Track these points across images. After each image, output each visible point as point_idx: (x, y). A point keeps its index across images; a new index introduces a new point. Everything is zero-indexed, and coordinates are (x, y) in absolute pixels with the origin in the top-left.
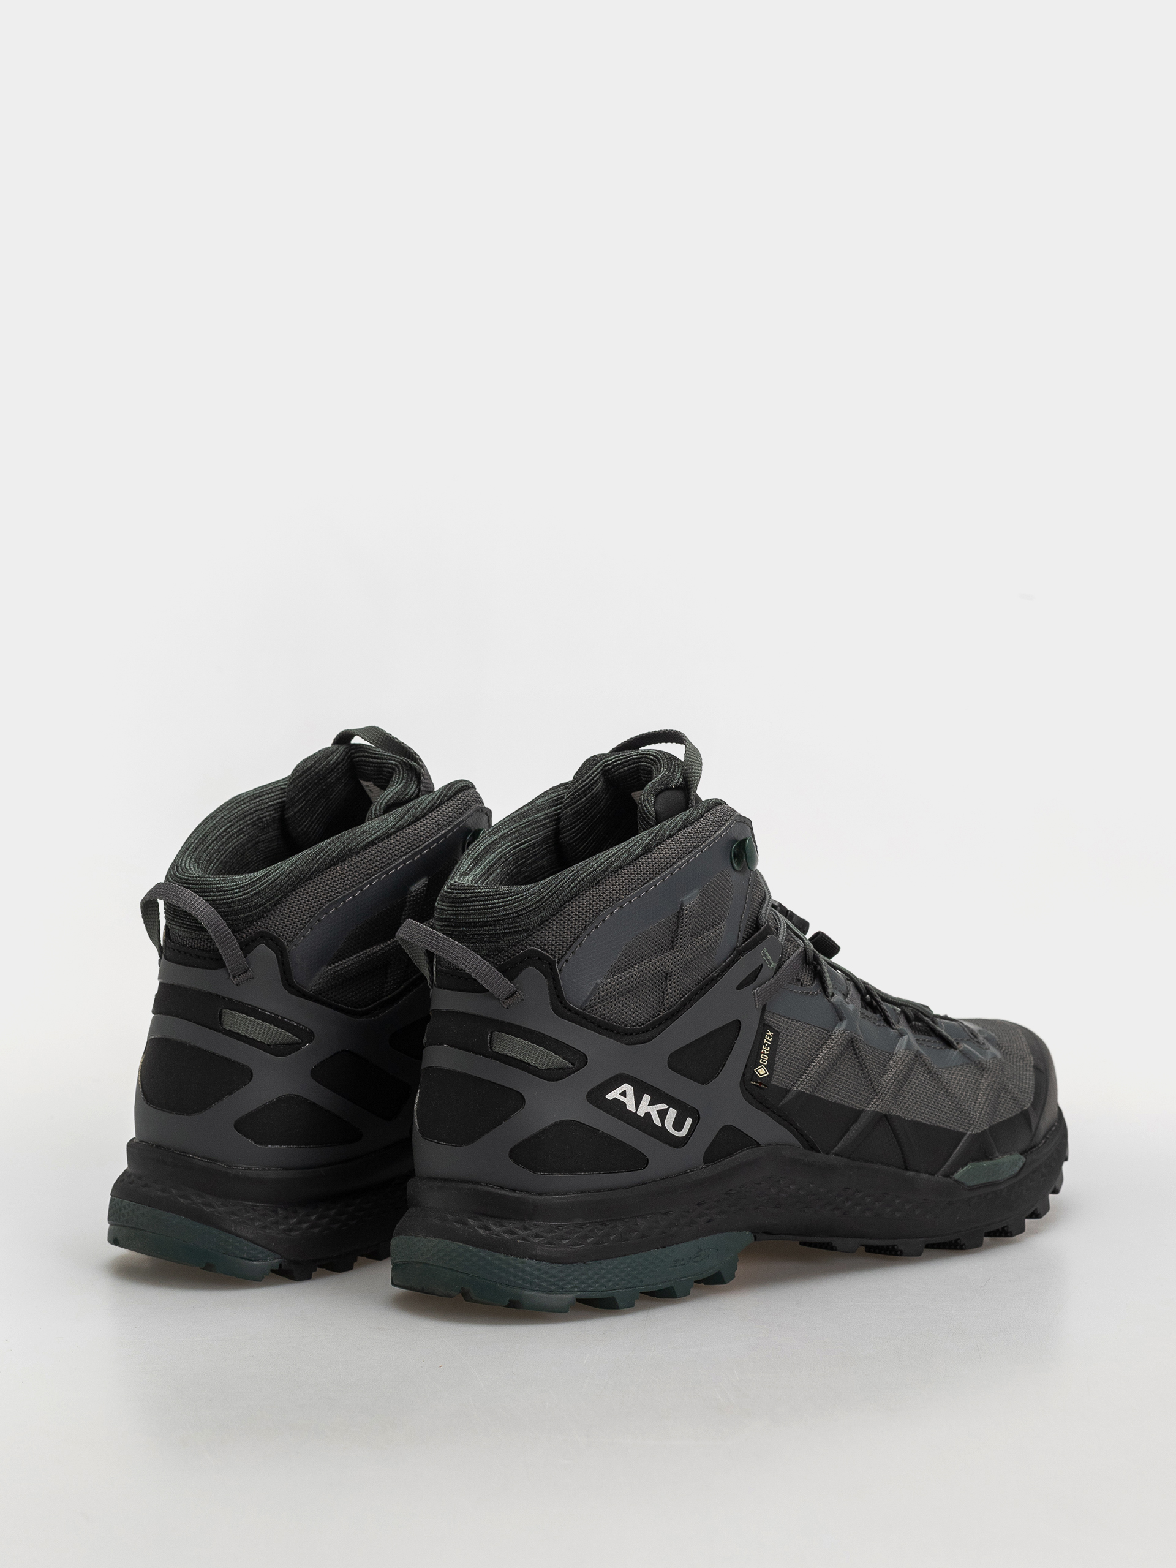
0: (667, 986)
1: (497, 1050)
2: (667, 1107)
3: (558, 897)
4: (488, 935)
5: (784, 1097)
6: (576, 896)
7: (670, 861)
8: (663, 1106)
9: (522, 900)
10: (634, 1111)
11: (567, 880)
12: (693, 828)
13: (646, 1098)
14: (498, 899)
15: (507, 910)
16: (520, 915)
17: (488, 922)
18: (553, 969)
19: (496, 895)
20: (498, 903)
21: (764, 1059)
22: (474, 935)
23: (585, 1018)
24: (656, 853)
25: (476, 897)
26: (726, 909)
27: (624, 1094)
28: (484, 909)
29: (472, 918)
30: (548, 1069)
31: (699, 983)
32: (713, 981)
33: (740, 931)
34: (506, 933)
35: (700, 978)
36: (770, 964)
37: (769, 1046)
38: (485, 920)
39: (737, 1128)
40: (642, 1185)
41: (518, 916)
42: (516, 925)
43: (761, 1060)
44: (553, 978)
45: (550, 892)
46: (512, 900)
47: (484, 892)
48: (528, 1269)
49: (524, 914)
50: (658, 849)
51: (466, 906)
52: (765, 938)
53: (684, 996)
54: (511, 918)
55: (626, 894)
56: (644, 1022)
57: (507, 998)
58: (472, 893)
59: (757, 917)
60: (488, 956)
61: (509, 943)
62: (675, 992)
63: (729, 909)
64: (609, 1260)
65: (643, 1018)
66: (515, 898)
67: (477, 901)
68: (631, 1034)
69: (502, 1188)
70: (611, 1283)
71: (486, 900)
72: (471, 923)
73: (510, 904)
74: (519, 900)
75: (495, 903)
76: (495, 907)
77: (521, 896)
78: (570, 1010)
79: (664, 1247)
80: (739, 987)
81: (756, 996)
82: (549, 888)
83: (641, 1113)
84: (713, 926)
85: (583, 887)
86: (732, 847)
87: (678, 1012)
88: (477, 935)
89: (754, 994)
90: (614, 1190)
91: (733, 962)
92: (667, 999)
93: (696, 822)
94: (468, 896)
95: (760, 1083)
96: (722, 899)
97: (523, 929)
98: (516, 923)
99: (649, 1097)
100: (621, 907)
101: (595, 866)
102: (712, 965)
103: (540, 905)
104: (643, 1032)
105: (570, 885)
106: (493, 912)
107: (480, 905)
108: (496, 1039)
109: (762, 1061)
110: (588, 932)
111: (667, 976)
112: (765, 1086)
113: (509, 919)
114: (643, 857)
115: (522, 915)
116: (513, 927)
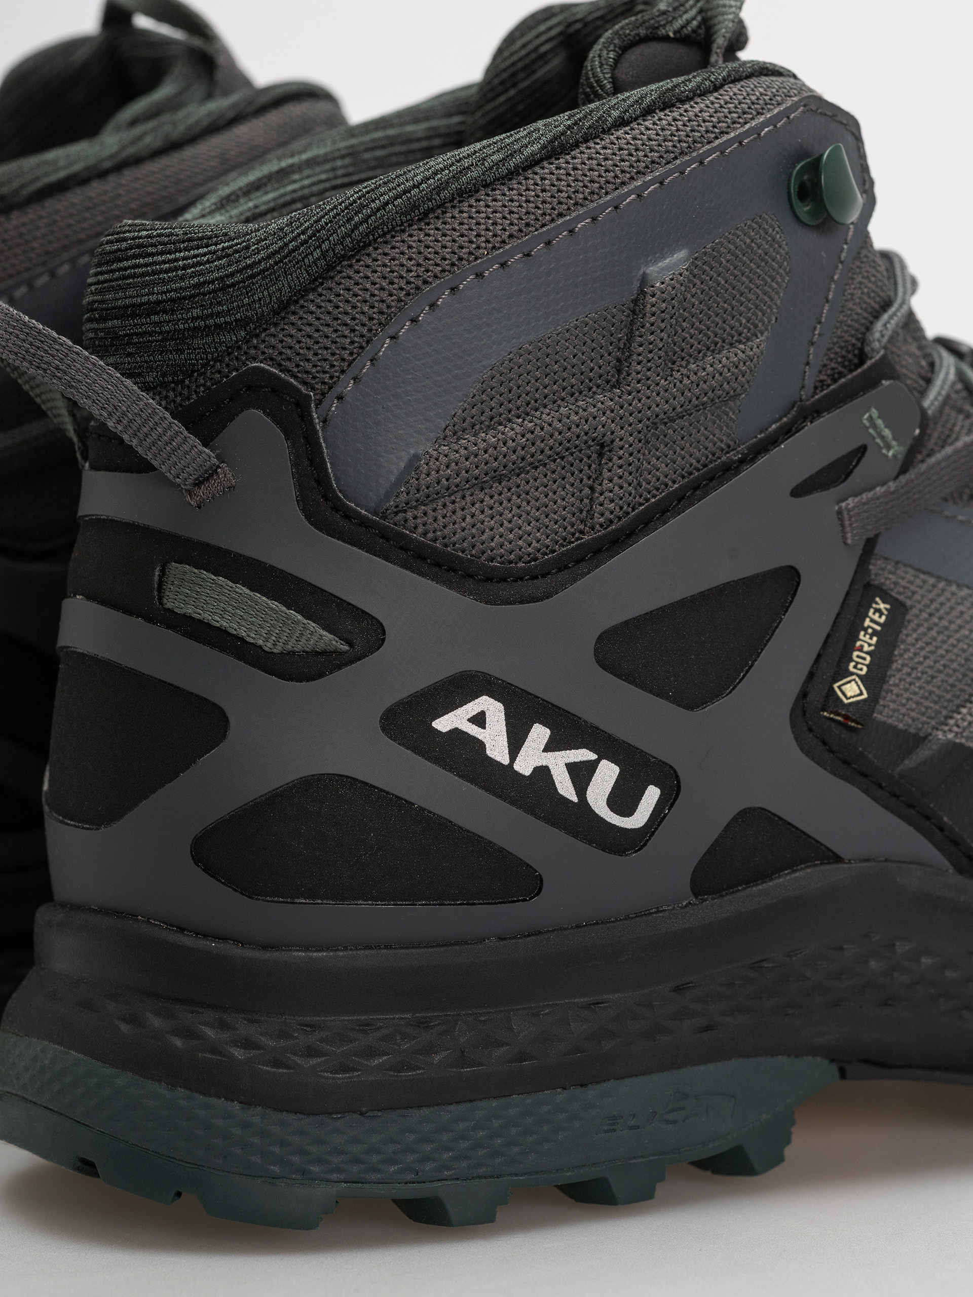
0: (601, 474)
1: (169, 605)
2: (593, 756)
3: (320, 246)
4: (159, 333)
5: (910, 752)
6: (366, 246)
7: (616, 177)
8: (584, 755)
9: (237, 251)
10: (506, 761)
11: (346, 208)
12: (686, 111)
13: (539, 734)
14: (186, 249)
15: (201, 274)
16: (229, 286)
17: (158, 302)
18: (305, 416)
19: (183, 242)
20: (184, 259)
21: (860, 662)
22: (132, 334)
23: (383, 537)
24: (579, 156)
25: (139, 246)
26: (770, 307)
27: (479, 720)
28: (154, 273)
29: (130, 297)
30: (289, 653)
31: (690, 474)
32: (729, 470)
33: (808, 364)
34: (199, 328)
35: (694, 461)
36: (889, 447)
37: (875, 633)
38: (153, 298)
39: (781, 819)
40: (529, 936)
41: (223, 289)
42: (220, 308)
43: (852, 664)
44: (306, 438)
45: (303, 233)
46: (215, 252)
47: (159, 235)
48: (219, 1122)
49: (238, 283)
50: (588, 148)
51: (119, 270)
52: (875, 384)
53: (647, 500)
54: (210, 293)
55: (494, 248)
56: (539, 555)
57: (198, 484)
58: (133, 239)
59: (863, 341)
60: (164, 385)
61: (206, 353)
62: (621, 487)
63: (778, 308)
64: (426, 1111)
65: (534, 544)
66: (223, 249)
67: (140, 256)
68: (503, 580)
69: (181, 929)
70: (429, 1166)
71: (158, 254)
72: (126, 307)
73: (208, 262)
74: (230, 251)
75: (176, 260)
76: (176, 269)
77: (237, 244)
78: (348, 515)
79: (582, 1086)
80: (799, 491)
81: (846, 516)
82: (302, 225)
83: (524, 765)
84: (731, 344)
85: (383, 223)
86: (795, 167)
87: (629, 536)
88: (137, 334)
89: (840, 513)
90: (452, 945)
91: (787, 431)
92: (601, 505)
93: (699, 100)
94: (124, 245)
95: (846, 717)
96: (759, 282)
97: (236, 320)
98: (219, 303)
99: (547, 732)
100: (479, 275)
101: (419, 178)
102: (729, 436)
103: (276, 263)
104: (534, 578)
105: (351, 219)
106: (171, 280)
107: (146, 265)
108: (171, 579)
109: (855, 667)
110: (391, 331)
111: (603, 448)
112: (858, 723)
113: (204, 294)
114: (545, 164)
115: (233, 285)
116: (211, 315)
